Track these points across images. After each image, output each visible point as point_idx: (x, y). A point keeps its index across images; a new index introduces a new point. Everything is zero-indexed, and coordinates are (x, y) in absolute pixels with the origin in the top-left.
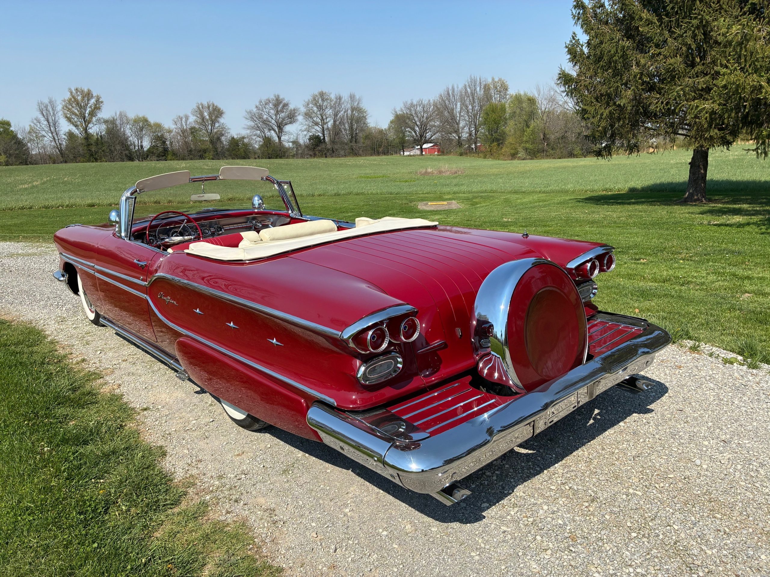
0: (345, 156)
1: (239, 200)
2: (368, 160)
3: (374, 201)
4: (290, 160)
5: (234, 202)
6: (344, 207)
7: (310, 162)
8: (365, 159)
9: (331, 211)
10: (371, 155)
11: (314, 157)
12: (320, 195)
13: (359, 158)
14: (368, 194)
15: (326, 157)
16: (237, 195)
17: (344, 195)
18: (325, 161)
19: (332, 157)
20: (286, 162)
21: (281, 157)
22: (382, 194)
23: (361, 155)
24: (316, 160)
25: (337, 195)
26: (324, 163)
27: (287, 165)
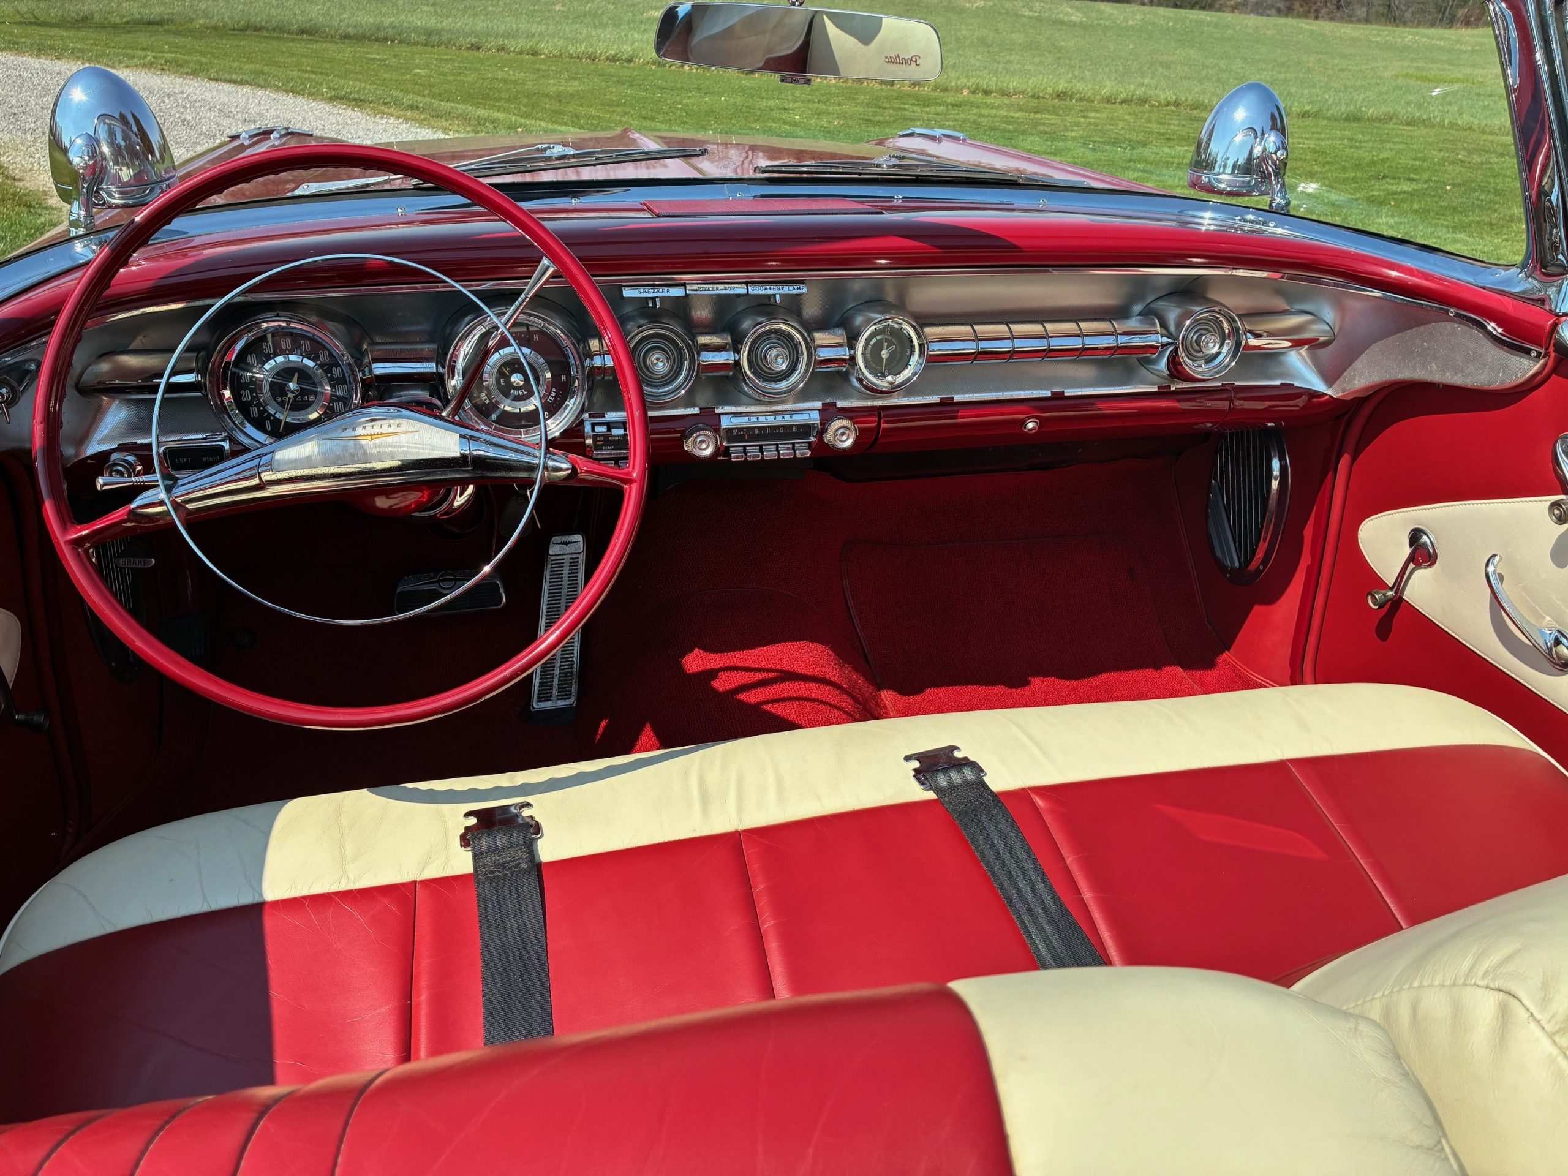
0: (1367, 21)
1: (1081, 100)
2: (1424, 36)
3: (1470, 152)
4: (1226, 15)
5: (1068, 103)
6: (1384, 161)
7: (1276, 25)
8: (1417, 34)
9: (1344, 169)
10: (1432, 25)
11: (1287, 16)
12: (1305, 115)
13: (1400, 30)
14: (1443, 127)
15: (1317, 18)
16: (1080, 86)
17: (1371, 120)
18: (1314, 28)
19: (1332, 19)
20: (1215, 19)
21: (1203, 8)
22: (1483, 132)
23: (1405, 24)
24: (1290, 21)
25: (1354, 118)
26: (1311, 32)
27: (1216, 26)
